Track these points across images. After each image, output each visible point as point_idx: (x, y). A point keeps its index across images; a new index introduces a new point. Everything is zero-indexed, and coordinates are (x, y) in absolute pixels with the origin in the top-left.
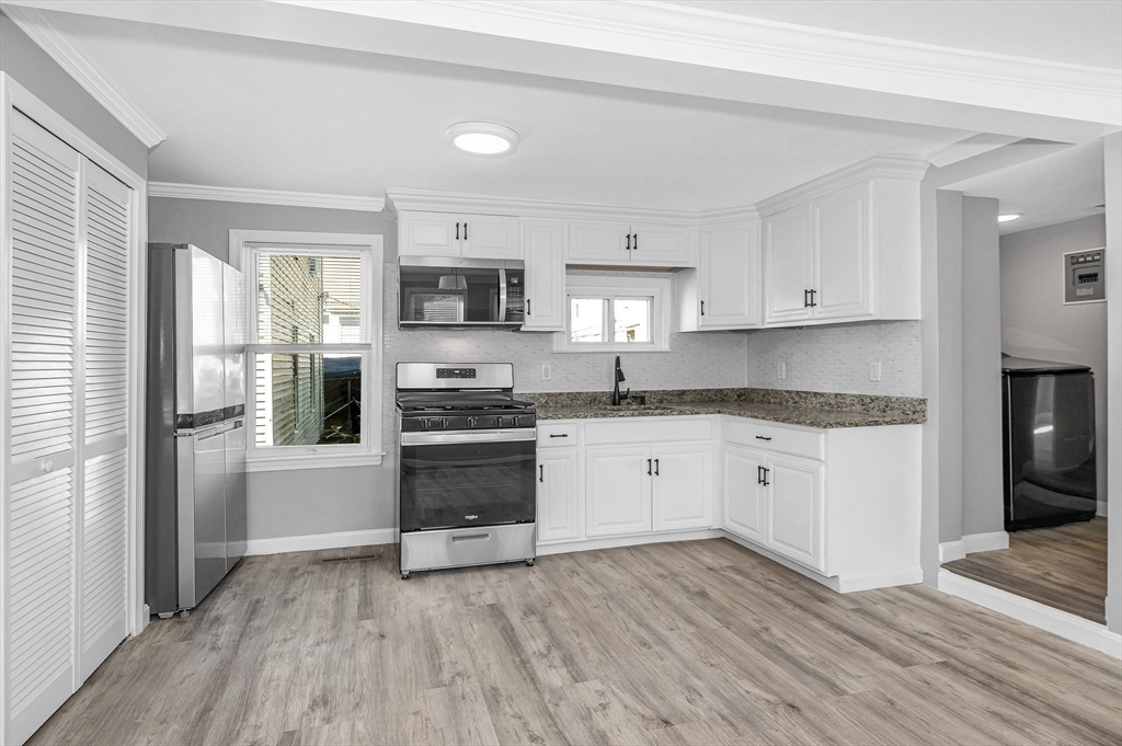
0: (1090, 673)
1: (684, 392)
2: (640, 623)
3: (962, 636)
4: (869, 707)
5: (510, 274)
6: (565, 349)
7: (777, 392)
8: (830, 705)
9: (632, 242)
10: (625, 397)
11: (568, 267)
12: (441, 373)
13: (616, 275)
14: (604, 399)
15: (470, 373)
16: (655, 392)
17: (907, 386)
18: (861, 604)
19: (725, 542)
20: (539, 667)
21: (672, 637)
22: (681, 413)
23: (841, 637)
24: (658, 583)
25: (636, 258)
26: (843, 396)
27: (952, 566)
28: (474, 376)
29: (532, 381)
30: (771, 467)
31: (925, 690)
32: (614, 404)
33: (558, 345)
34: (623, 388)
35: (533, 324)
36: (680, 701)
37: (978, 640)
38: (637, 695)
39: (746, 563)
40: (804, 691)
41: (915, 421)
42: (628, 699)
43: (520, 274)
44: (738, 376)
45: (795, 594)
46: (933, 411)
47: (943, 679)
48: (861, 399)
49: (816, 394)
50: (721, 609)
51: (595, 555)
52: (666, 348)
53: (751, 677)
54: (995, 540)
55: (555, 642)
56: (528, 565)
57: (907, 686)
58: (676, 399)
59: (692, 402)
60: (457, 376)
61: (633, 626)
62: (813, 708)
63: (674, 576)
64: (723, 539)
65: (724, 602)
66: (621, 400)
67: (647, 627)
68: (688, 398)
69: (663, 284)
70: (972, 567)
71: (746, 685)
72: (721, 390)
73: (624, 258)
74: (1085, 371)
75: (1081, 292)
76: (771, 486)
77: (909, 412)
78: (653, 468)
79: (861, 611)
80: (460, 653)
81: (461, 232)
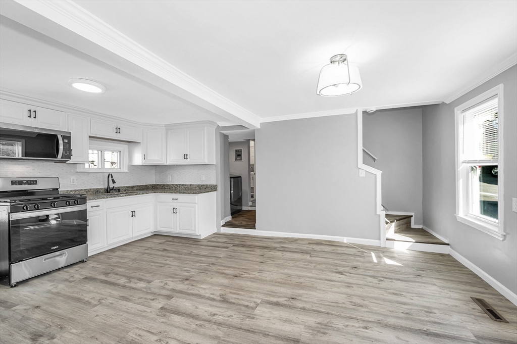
0: (256, 239)
1: (134, 187)
2: (154, 263)
3: (233, 240)
4: (227, 258)
5: (64, 137)
6: (82, 170)
7: (168, 185)
8: (219, 260)
9: (118, 130)
10: (112, 190)
11: (90, 137)
12: (13, 183)
13: (106, 142)
14: (102, 191)
15: (35, 182)
16: (123, 187)
17: (212, 182)
18: (208, 239)
19: (156, 235)
21: (168, 262)
22: (143, 194)
23: (210, 248)
24: (146, 251)
25: (118, 137)
26: (193, 185)
27: (225, 226)
28: (36, 183)
29: (67, 185)
30: (178, 208)
31: (234, 251)
33: (79, 169)
34: (111, 185)
35: (73, 160)
36: (188, 274)
37: (236, 239)
38: (173, 278)
39: (170, 239)
40: (213, 260)
41: (215, 191)
42: (172, 280)
43: (69, 138)
44: (151, 180)
45: (190, 242)
46: (219, 188)
47: (236, 248)
48: (199, 186)
49: (183, 185)
50: (175, 251)
51: (112, 250)
52: (126, 170)
53: (198, 262)
54: (229, 218)
55: (129, 278)
56: (84, 262)
57: (231, 252)
58: (131, 189)
59: (137, 190)
60: (25, 184)
61: (153, 264)
62: (218, 262)
63: (151, 248)
64: (155, 235)
65: (174, 250)
66: (109, 191)
67: (158, 263)
69: (124, 147)
70: (227, 225)
71: (199, 264)
72: (146, 185)
73: (114, 136)
74: (240, 177)
75: (238, 159)
76: (178, 214)
77: (213, 188)
78: (133, 214)
79: (209, 241)
80: (92, 295)
81: (32, 114)
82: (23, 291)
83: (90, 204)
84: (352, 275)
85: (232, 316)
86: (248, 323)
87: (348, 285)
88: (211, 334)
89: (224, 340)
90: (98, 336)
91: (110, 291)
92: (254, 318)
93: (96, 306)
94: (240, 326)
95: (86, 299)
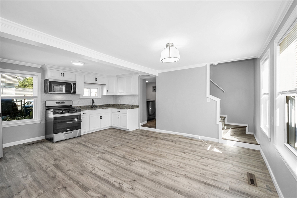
0: (155, 133)
1: (104, 105)
2: (105, 139)
3: (143, 133)
4: (136, 141)
5: (74, 84)
7: (119, 104)
8: (132, 141)
9: (96, 79)
10: (94, 106)
11: (84, 83)
12: (56, 103)
17: (137, 103)
19: (112, 128)
20: (93, 147)
21: (110, 140)
22: (105, 108)
23: (131, 135)
24: (105, 135)
25: (96, 82)
26: (128, 105)
27: (142, 126)
28: (64, 103)
29: (76, 104)
30: (120, 115)
31: (141, 138)
33: (81, 97)
34: (94, 104)
35: (78, 93)
36: (115, 145)
37: (145, 133)
38: (108, 146)
39: (116, 130)
40: (128, 141)
41: (138, 108)
42: (108, 147)
44: (112, 102)
45: (124, 132)
46: (140, 107)
47: (142, 137)
48: (131, 105)
50: (115, 136)
51: (92, 133)
52: (100, 97)
53: (122, 141)
55: (93, 144)
56: (80, 137)
57: (139, 138)
58: (102, 106)
60: (60, 103)
61: (104, 140)
62: (130, 142)
63: (107, 134)
64: (111, 128)
65: (115, 135)
66: (93, 107)
67: (106, 140)
68: (104, 106)
69: (100, 87)
70: (144, 126)
71: (122, 142)
72: (109, 104)
73: (94, 82)
74: (154, 101)
75: (154, 91)
76: (120, 118)
77: (137, 107)
78: (101, 118)
79: (132, 133)
80: (77, 149)
81: (63, 75)
82: (57, 145)
83: (82, 112)
84: (189, 154)
85: (123, 163)
86: (128, 167)
87: (183, 158)
88: (111, 168)
89: (114, 171)
90: (73, 163)
91: (84, 148)
92: (131, 165)
93: (77, 153)
94: (123, 167)
95: (75, 150)
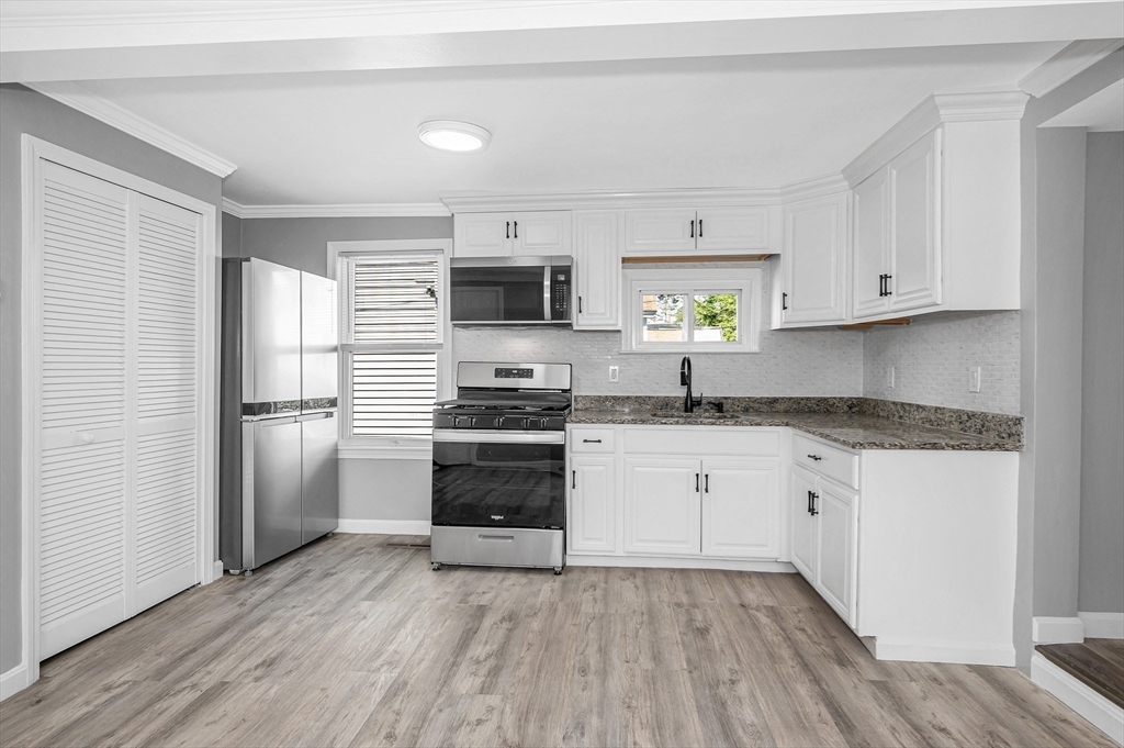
1: (775, 400)
2: (602, 649)
5: (555, 271)
6: (635, 347)
7: (885, 404)
9: (696, 229)
11: (624, 260)
12: (499, 373)
15: (528, 373)
16: (739, 399)
17: (1005, 403)
18: (891, 678)
19: (796, 578)
21: (619, 671)
23: (816, 709)
24: (667, 612)
25: (705, 247)
26: (942, 410)
28: (531, 377)
29: (599, 382)
30: (819, 492)
32: (686, 411)
33: (627, 345)
35: (586, 322)
43: (567, 271)
46: (1031, 433)
48: (959, 413)
49: (918, 406)
50: (706, 650)
51: (633, 572)
58: (765, 408)
59: (786, 412)
60: (514, 376)
66: (691, 408)
67: (605, 654)
68: (779, 407)
72: (825, 399)
73: (687, 248)
76: (819, 517)
78: (702, 483)
81: (512, 230)
